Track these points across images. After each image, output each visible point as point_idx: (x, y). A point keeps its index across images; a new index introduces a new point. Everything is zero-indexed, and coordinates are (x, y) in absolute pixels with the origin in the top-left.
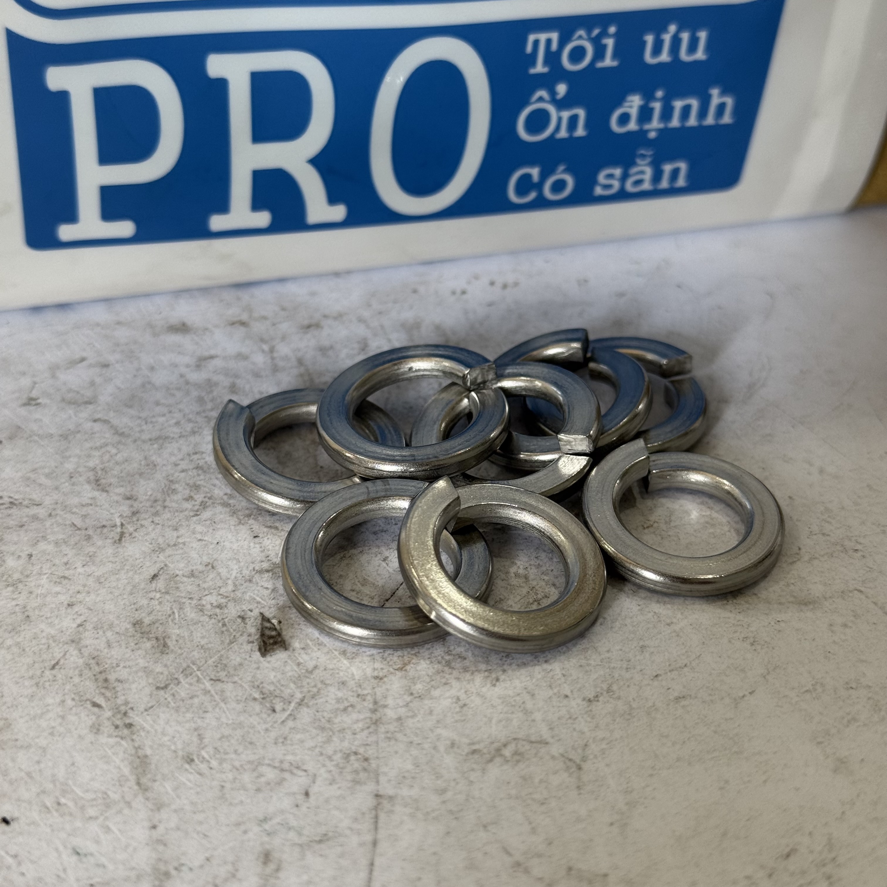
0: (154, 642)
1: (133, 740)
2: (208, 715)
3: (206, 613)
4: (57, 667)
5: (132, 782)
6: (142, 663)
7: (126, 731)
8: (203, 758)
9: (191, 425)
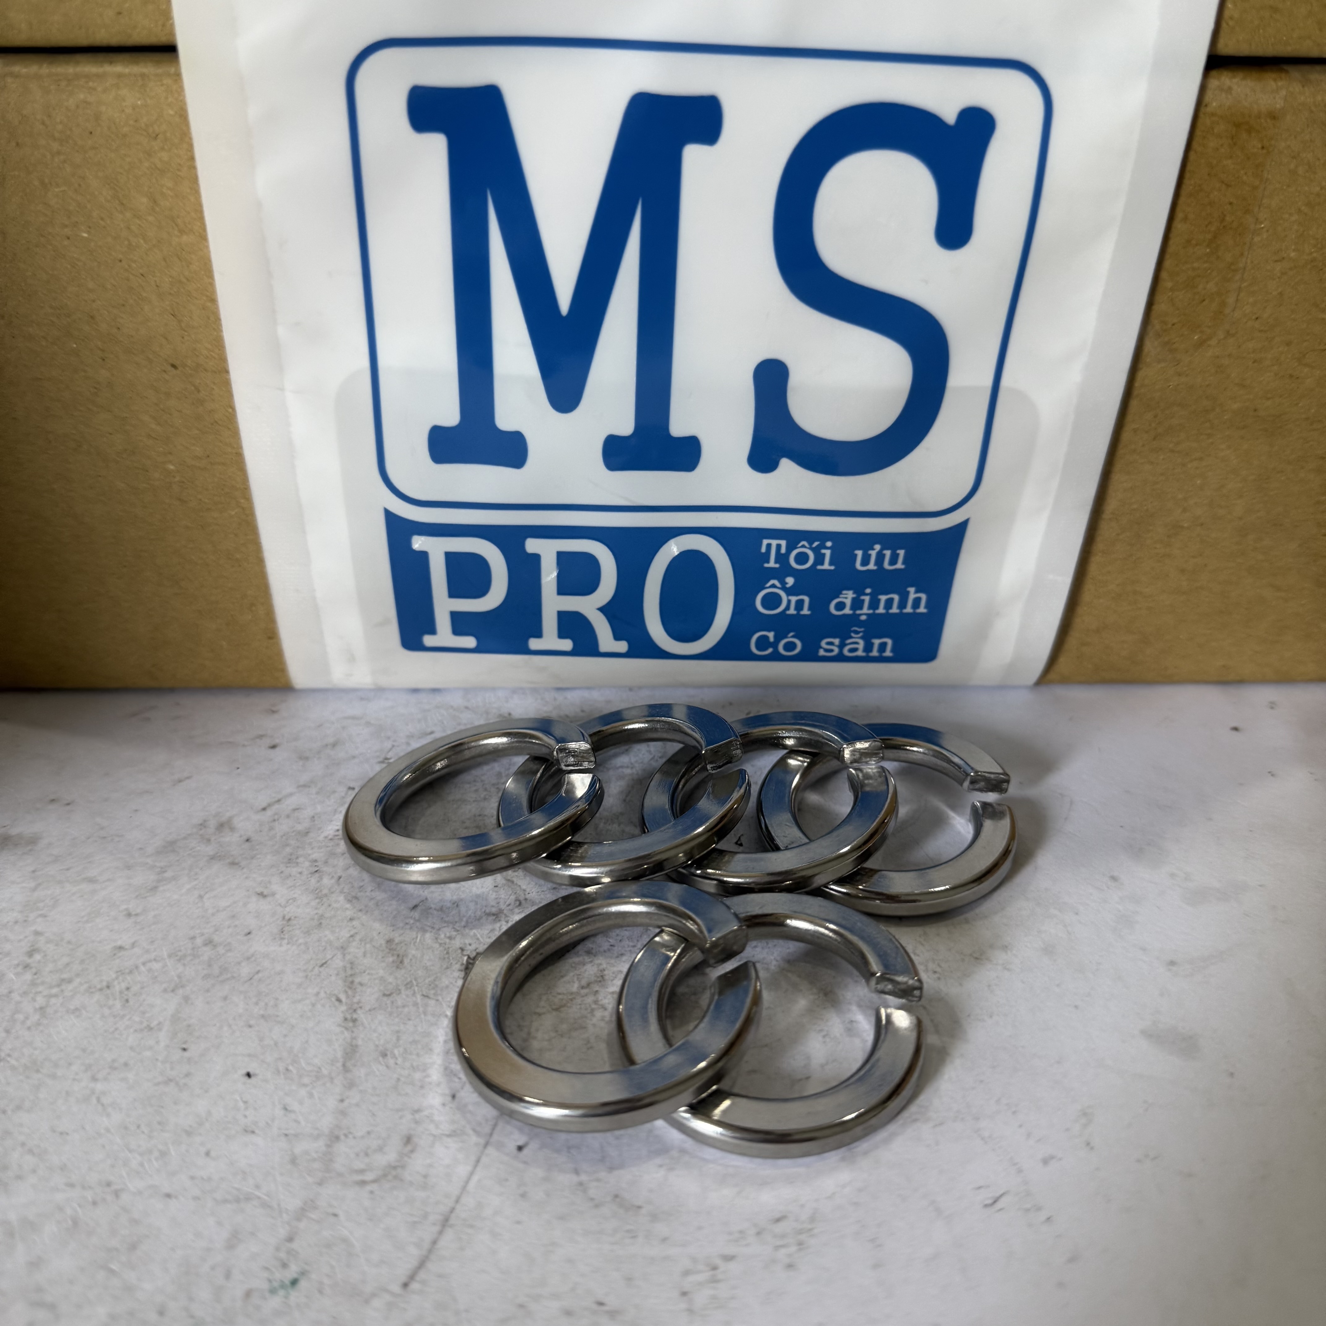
0: (395, 958)
1: (353, 1032)
2: (411, 1022)
3: (439, 941)
4: (325, 966)
5: (339, 1065)
6: (381, 972)
7: (351, 1024)
8: (395, 1055)
9: (485, 793)
